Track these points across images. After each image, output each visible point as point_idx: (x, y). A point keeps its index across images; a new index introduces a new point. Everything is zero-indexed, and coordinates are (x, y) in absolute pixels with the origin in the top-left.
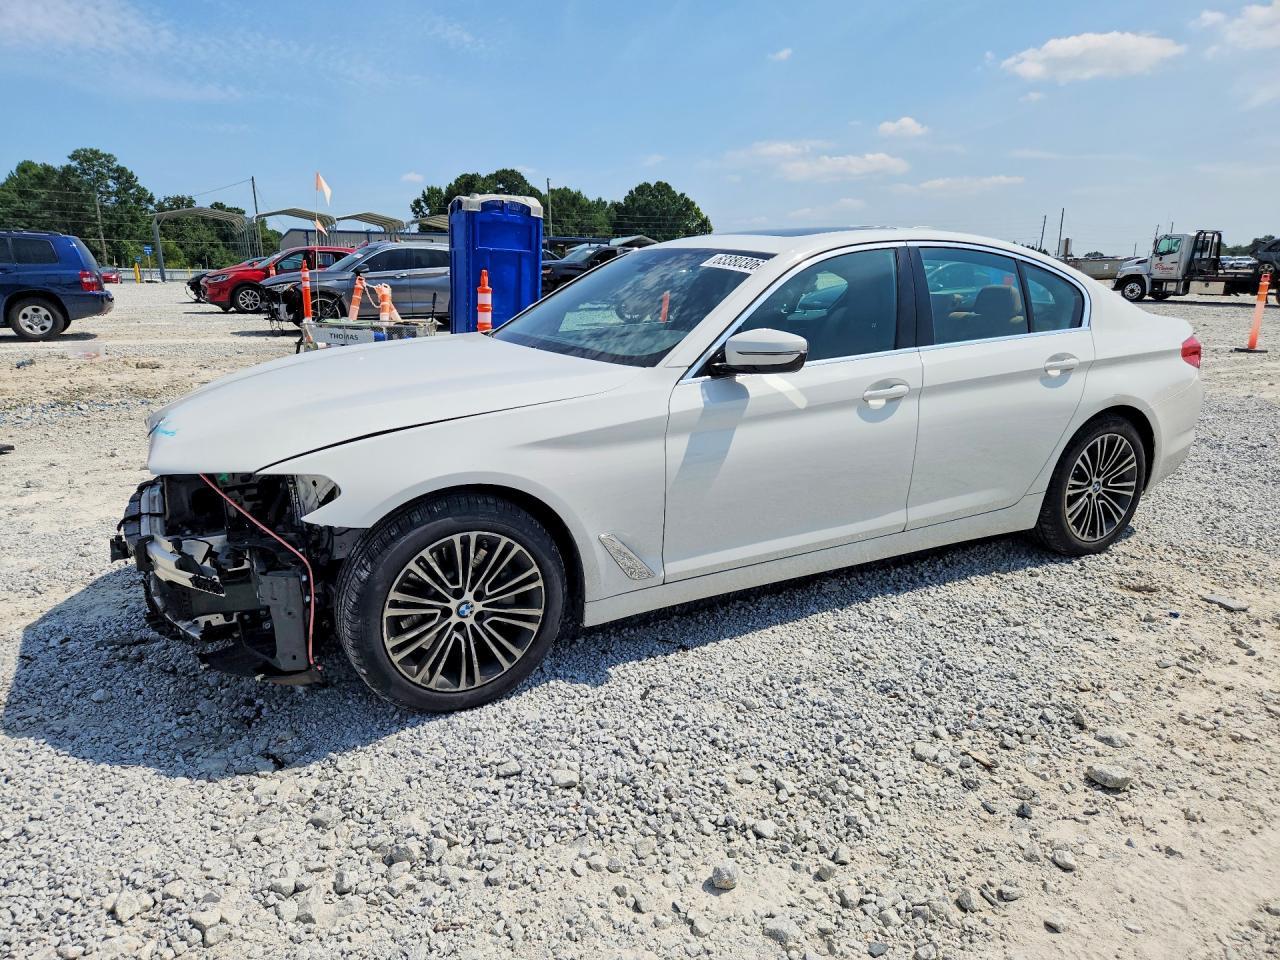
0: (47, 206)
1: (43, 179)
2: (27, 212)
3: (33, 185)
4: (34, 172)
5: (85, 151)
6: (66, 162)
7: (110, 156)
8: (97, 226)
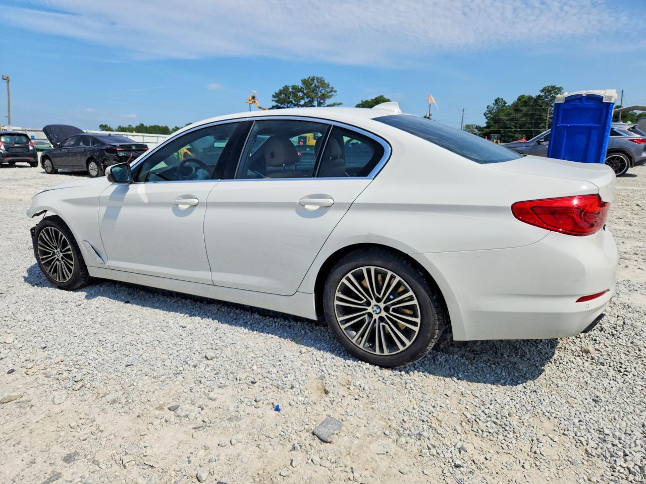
0: (525, 115)
1: (527, 102)
2: (515, 118)
3: (521, 106)
4: (524, 100)
5: (549, 87)
6: (539, 93)
7: (561, 88)
8: (546, 123)
